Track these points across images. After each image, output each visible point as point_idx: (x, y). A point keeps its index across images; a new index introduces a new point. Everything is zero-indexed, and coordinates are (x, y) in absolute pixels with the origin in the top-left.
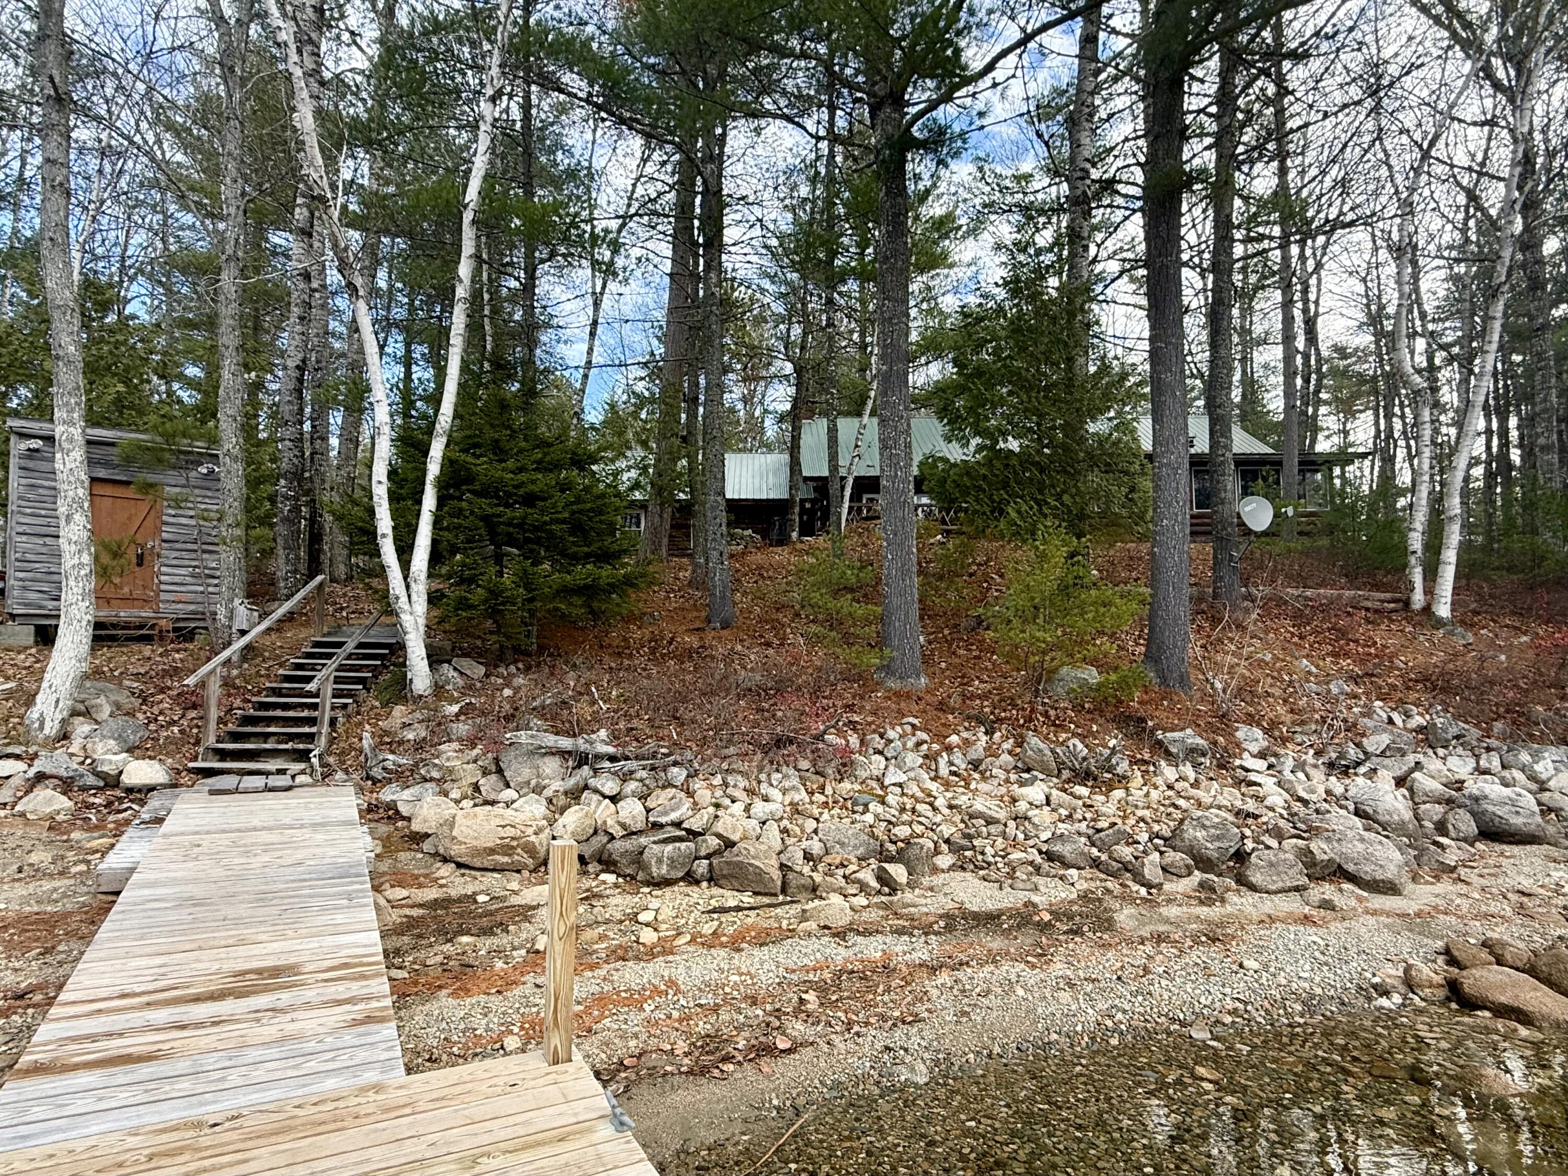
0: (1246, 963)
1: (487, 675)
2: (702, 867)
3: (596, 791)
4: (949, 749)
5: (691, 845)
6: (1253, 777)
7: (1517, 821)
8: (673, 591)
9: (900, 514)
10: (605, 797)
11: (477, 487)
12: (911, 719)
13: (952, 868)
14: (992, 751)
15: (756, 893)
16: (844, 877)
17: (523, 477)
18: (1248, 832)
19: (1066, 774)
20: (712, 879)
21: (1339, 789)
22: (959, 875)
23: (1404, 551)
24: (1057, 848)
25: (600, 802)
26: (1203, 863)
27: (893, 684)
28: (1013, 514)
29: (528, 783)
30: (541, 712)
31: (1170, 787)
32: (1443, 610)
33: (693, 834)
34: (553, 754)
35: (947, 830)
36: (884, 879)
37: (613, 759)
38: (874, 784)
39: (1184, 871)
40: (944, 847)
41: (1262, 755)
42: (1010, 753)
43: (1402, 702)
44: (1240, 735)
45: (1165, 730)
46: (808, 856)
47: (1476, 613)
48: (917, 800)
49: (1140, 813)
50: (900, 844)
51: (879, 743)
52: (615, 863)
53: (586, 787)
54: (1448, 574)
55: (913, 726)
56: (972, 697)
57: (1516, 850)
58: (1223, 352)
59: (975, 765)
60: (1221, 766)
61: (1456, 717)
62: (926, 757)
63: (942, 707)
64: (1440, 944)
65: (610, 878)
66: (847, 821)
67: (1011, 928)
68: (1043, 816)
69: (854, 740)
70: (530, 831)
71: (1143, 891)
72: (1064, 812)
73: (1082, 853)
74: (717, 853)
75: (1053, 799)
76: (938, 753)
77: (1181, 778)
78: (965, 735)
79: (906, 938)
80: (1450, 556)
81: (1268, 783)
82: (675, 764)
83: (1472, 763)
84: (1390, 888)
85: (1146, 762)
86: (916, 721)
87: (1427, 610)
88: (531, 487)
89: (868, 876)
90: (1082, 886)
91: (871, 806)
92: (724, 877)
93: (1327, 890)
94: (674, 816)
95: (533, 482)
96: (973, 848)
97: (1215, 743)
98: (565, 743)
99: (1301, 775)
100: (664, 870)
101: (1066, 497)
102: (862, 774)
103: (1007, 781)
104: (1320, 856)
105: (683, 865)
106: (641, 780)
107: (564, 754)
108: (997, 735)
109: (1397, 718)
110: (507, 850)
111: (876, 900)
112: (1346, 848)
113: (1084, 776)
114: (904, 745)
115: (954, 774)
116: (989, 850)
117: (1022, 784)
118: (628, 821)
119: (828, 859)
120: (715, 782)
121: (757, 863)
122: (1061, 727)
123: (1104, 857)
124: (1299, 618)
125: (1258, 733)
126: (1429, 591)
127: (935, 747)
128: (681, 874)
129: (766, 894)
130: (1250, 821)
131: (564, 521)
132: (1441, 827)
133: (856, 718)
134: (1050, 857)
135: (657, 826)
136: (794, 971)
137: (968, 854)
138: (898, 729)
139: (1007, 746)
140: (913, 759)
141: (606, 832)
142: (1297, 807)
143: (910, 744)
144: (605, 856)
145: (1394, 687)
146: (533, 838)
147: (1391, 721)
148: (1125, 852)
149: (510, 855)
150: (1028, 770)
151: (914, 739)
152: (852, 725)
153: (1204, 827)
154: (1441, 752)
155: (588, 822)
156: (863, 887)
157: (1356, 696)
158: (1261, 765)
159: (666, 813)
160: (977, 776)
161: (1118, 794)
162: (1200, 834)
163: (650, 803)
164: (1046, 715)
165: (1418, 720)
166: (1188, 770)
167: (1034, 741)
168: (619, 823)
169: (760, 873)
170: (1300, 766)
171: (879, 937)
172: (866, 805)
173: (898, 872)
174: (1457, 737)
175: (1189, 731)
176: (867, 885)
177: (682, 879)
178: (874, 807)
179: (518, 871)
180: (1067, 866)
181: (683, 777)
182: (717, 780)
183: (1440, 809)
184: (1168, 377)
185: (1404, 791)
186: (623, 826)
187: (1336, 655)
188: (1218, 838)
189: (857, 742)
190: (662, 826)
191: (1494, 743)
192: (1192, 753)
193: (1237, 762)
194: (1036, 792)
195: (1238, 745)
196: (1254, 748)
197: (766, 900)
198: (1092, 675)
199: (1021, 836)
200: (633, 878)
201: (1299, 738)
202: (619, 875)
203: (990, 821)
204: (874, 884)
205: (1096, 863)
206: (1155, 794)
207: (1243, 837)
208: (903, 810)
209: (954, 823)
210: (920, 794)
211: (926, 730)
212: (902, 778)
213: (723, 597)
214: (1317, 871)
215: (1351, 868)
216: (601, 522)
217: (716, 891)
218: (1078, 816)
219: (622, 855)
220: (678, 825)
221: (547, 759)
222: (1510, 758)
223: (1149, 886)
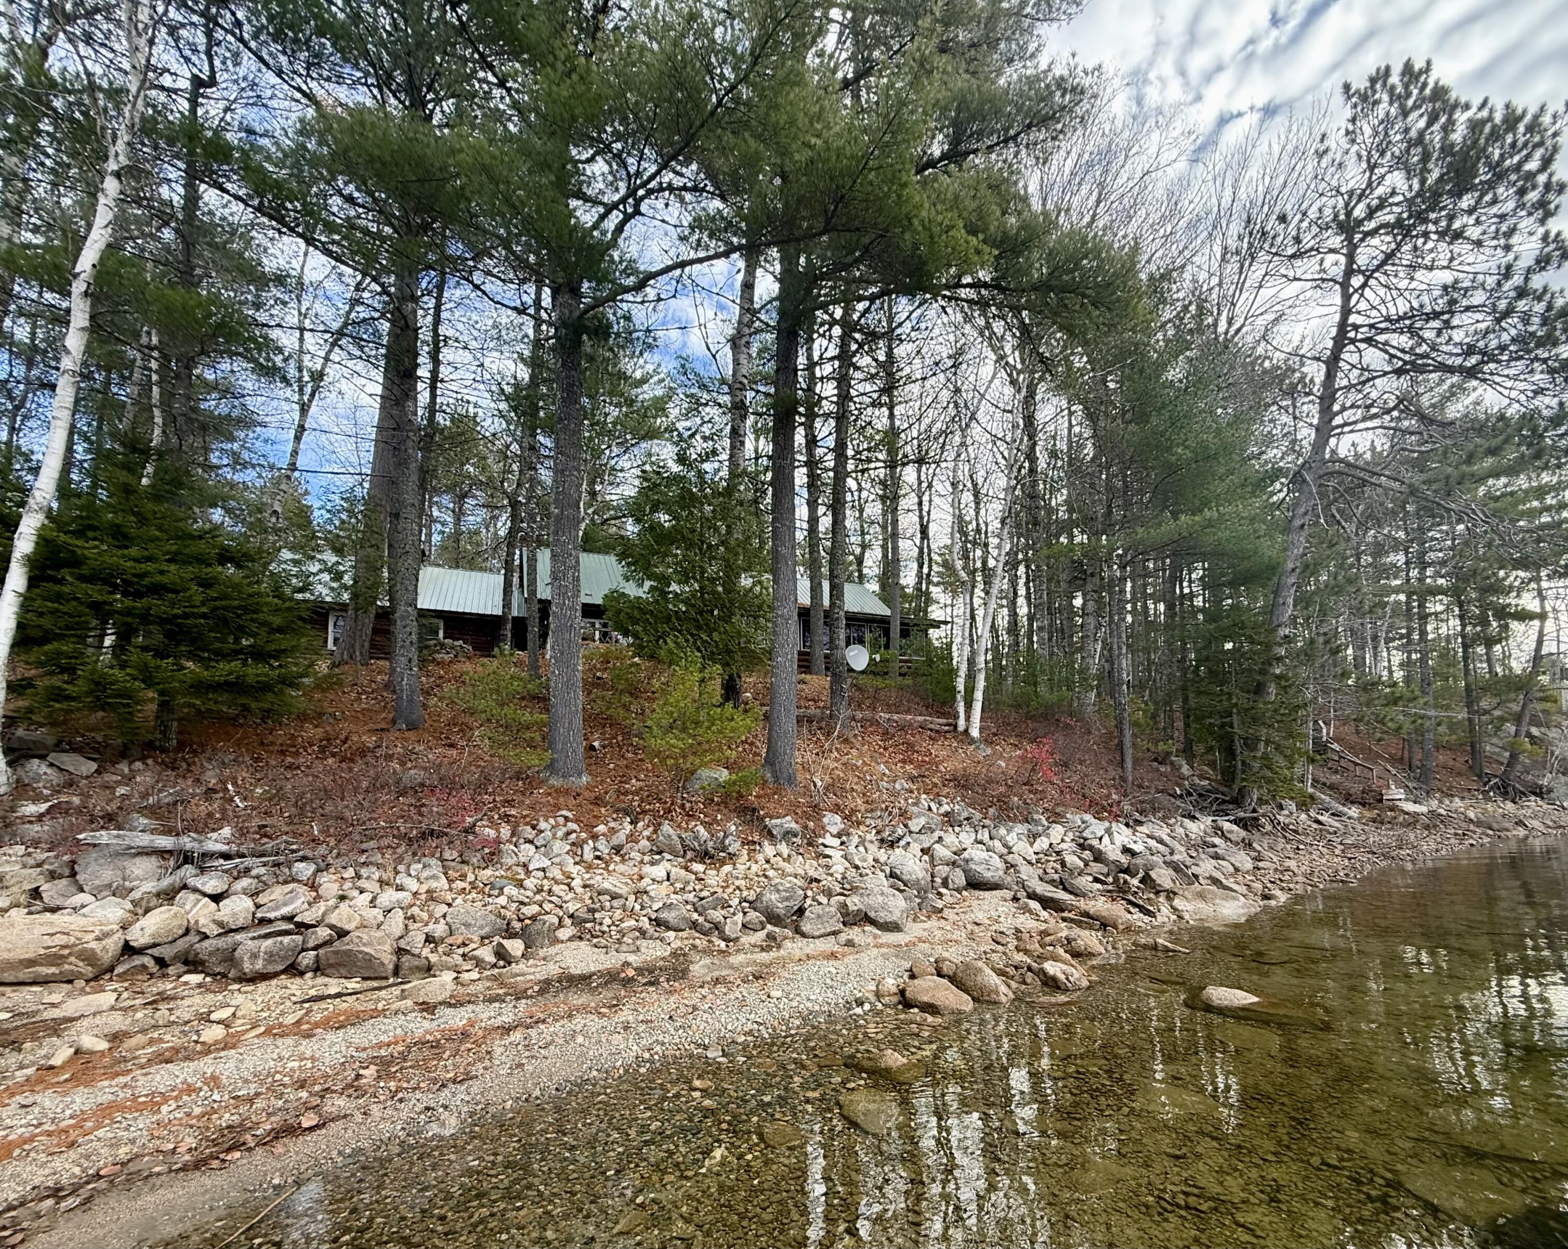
0: (773, 994)
1: (98, 772)
2: (307, 959)
3: (196, 890)
4: (595, 837)
5: (298, 938)
6: (828, 851)
7: (988, 875)
8: (365, 692)
9: (567, 636)
10: (205, 895)
11: (85, 571)
12: (564, 813)
13: (570, 939)
14: (632, 838)
15: (365, 979)
16: (464, 955)
17: (150, 567)
18: (809, 893)
19: (690, 855)
20: (318, 969)
21: (883, 859)
22: (576, 943)
23: (953, 690)
24: (664, 915)
25: (198, 901)
26: (773, 918)
27: (555, 782)
28: (671, 645)
29: (110, 885)
30: (152, 812)
31: (768, 862)
32: (975, 733)
33: (303, 927)
34: (147, 854)
35: (571, 907)
36: (502, 954)
37: (226, 856)
38: (520, 870)
39: (759, 927)
40: (568, 921)
41: (839, 835)
42: (648, 838)
43: (938, 795)
44: (825, 820)
45: (771, 818)
46: (429, 939)
47: (995, 735)
48: (557, 882)
49: (737, 883)
50: (528, 922)
51: (529, 832)
52: (202, 963)
53: (185, 887)
54: (977, 707)
55: (567, 819)
56: (626, 793)
57: (987, 894)
58: (839, 538)
59: (617, 849)
60: (810, 844)
61: (969, 805)
62: (573, 844)
63: (598, 801)
64: (908, 965)
65: (195, 979)
66: (478, 904)
67: (599, 985)
68: (660, 892)
69: (505, 831)
70: (91, 936)
71: (723, 945)
72: (679, 886)
73: (684, 918)
74: (327, 943)
75: (672, 876)
76: (585, 841)
77: (778, 854)
78: (612, 824)
79: (497, 1005)
80: (979, 695)
81: (837, 855)
82: (303, 859)
83: (973, 836)
84: (893, 927)
85: (754, 843)
86: (569, 814)
87: (966, 731)
88: (159, 578)
89: (487, 954)
90: (676, 944)
91: (506, 890)
92: (331, 966)
93: (854, 933)
94: (285, 911)
95: (162, 572)
96: (594, 920)
97: (806, 827)
98: (165, 842)
99: (861, 849)
100: (259, 965)
101: (715, 634)
102: (509, 861)
103: (642, 862)
104: (852, 908)
105: (285, 958)
106: (257, 877)
107: (162, 853)
108: (641, 824)
109: (934, 806)
110: (55, 959)
111: (488, 973)
112: (871, 901)
113: (704, 856)
114: (554, 835)
115: (598, 858)
116: (607, 921)
117: (652, 863)
118: (225, 919)
119: (450, 940)
120: (346, 876)
121: (366, 950)
122: (690, 816)
123: (701, 920)
124: (886, 735)
125: (838, 819)
126: (968, 718)
127: (583, 835)
128: (282, 967)
129: (376, 979)
130: (814, 884)
131: (204, 616)
132: (945, 883)
133: (513, 812)
134: (658, 923)
135: (264, 921)
136: (365, 1049)
137: (588, 925)
138: (552, 821)
139: (646, 833)
140: (560, 847)
141: (199, 932)
142: (852, 873)
143: (560, 834)
144: (191, 957)
145: (935, 785)
146: (93, 945)
147: (930, 809)
148: (717, 915)
149: (58, 965)
150: (660, 853)
151: (564, 830)
152: (506, 818)
153: (778, 891)
154: (957, 829)
155: (176, 922)
156: (479, 963)
157: (912, 792)
158: (836, 842)
159: (277, 908)
160: (617, 859)
161: (727, 868)
162: (774, 897)
163: (261, 899)
164: (683, 807)
165: (946, 808)
166: (784, 849)
167: (667, 828)
168: (214, 921)
169: (369, 960)
170: (862, 842)
171: (470, 1007)
172: (501, 889)
173: (515, 947)
174: (967, 819)
175: (788, 818)
176: (483, 961)
177: (284, 972)
178: (510, 890)
179: (70, 982)
180: (669, 928)
181: (310, 872)
182: (350, 872)
183: (947, 868)
184: (783, 550)
185: (926, 858)
186: (220, 924)
187: (903, 761)
188: (787, 899)
189: (509, 833)
190: (270, 921)
191: (987, 822)
192: (788, 835)
193: (821, 841)
194: (659, 871)
195: (823, 828)
196: (834, 830)
197: (375, 984)
198: (724, 775)
199: (638, 907)
200: (224, 976)
201: (868, 822)
202: (207, 975)
203: (615, 896)
204: (491, 959)
205: (694, 925)
206: (754, 868)
207: (806, 897)
208: (539, 891)
209: (582, 900)
210: (560, 877)
211: (577, 821)
212: (546, 863)
213: (410, 701)
214: (850, 919)
215: (872, 914)
216: (252, 620)
217: (321, 980)
218: (690, 888)
219: (211, 954)
220: (289, 919)
221: (138, 860)
222: (994, 832)
223: (727, 940)
